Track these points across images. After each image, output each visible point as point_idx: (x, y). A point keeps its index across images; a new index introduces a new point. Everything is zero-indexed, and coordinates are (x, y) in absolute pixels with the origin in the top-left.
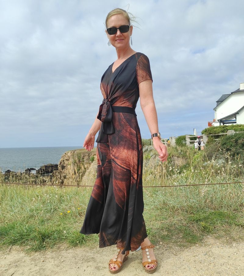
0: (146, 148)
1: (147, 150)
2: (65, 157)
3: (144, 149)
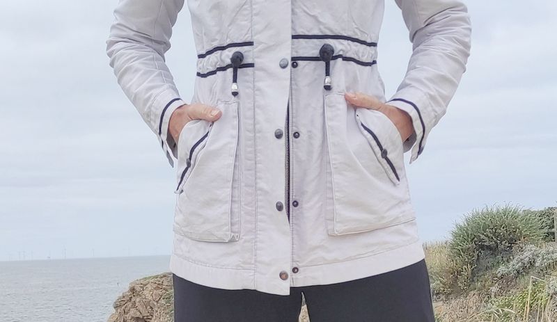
0: (527, 255)
1: (532, 264)
2: (130, 304)
3: (515, 261)
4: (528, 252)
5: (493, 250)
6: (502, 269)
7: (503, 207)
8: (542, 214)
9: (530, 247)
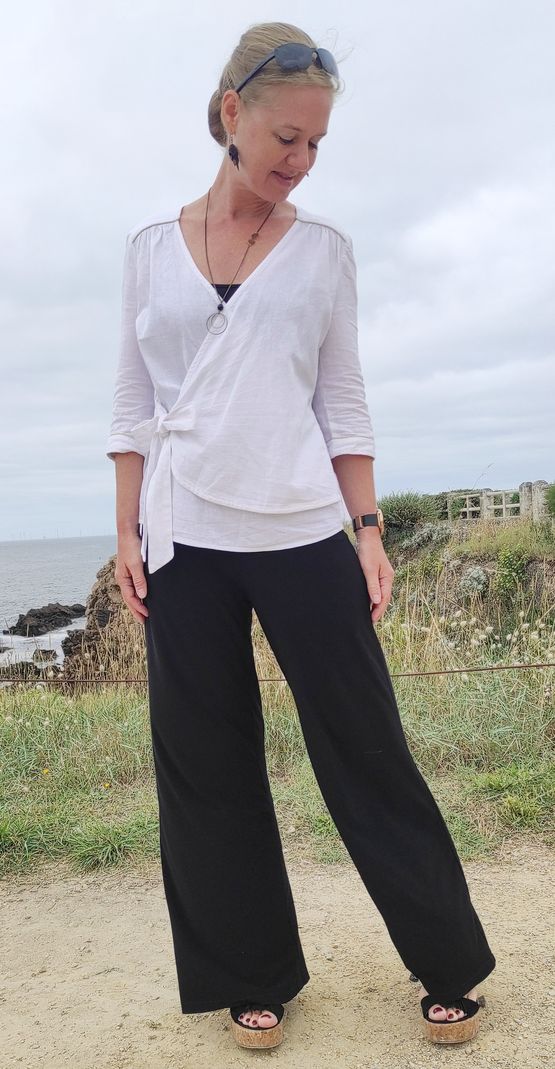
2: (109, 574)
3: (416, 537)
4: (426, 528)
5: (399, 527)
6: (406, 543)
7: (406, 492)
8: (438, 498)
9: (427, 525)
